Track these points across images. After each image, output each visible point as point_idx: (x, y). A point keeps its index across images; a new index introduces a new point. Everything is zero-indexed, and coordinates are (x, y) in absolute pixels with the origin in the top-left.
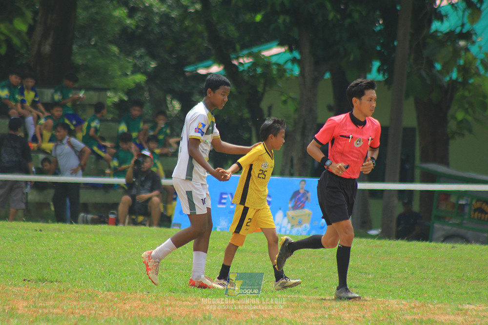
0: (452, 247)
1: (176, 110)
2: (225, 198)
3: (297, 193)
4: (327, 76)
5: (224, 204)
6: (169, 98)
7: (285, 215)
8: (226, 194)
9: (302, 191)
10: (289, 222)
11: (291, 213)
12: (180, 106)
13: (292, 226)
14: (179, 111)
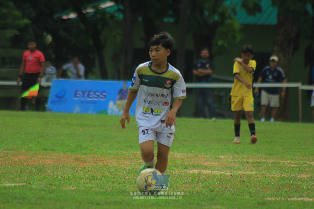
0: (215, 121)
1: (49, 41)
2: (79, 94)
3: (121, 91)
4: (140, 19)
5: (78, 97)
6: (45, 34)
7: (115, 104)
8: (79, 91)
9: (125, 89)
10: (117, 108)
11: (119, 102)
12: (52, 38)
13: (119, 110)
14: (51, 41)
